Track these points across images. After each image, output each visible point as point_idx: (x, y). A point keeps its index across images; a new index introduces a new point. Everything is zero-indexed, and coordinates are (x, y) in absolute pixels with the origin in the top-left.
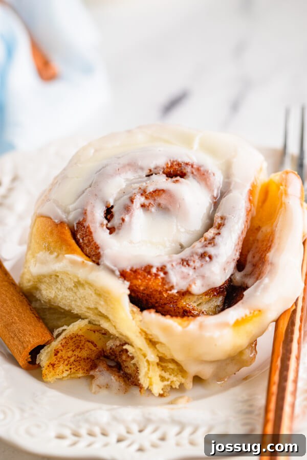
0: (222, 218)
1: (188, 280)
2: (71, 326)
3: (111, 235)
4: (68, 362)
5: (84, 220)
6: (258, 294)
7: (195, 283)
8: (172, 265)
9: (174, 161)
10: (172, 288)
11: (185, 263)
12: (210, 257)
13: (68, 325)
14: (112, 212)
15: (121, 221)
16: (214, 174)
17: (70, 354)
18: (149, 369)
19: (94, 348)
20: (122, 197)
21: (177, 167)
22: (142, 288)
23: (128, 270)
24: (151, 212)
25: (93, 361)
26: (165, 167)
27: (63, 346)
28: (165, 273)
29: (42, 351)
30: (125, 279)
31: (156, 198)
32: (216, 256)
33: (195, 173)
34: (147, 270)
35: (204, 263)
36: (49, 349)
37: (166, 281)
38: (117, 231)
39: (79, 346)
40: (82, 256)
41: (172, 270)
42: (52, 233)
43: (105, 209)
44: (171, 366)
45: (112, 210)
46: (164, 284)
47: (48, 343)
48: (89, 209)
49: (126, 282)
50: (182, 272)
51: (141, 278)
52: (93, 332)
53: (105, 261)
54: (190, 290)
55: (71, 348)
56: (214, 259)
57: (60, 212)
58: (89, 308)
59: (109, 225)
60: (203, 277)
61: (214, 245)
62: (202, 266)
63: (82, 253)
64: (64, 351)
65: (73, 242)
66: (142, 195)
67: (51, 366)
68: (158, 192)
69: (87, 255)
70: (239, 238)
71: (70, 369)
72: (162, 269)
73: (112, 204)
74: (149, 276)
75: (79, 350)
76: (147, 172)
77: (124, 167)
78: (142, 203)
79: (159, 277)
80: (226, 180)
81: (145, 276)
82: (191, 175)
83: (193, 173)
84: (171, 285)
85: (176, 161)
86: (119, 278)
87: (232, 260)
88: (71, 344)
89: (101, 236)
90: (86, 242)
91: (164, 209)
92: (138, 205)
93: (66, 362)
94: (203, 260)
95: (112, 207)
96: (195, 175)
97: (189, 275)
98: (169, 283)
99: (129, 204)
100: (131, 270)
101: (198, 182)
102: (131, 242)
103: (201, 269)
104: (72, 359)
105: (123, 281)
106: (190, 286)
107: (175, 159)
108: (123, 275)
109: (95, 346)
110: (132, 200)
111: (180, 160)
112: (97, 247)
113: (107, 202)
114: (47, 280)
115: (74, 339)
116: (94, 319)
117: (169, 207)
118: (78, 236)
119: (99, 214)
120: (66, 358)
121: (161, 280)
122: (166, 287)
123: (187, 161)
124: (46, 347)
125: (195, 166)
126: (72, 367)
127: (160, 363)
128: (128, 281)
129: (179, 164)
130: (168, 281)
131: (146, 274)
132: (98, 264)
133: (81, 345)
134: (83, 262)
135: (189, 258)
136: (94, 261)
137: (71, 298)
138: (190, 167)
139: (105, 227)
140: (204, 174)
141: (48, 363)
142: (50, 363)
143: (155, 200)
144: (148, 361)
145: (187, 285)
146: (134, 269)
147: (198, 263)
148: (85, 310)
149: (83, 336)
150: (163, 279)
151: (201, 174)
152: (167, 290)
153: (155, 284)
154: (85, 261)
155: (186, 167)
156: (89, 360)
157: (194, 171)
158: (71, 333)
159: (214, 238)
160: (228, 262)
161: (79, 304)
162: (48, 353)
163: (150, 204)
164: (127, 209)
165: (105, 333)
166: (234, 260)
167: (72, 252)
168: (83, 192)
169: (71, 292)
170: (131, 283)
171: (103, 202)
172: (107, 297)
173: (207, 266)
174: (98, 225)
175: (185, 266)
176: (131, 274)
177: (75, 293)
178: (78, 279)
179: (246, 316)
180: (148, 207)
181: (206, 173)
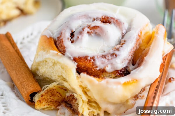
0: (124, 41)
1: (104, 65)
2: (50, 85)
3: (72, 44)
4: (48, 101)
5: (61, 36)
6: (137, 72)
7: (107, 66)
8: (98, 57)
9: (106, 16)
10: (97, 67)
11: (104, 57)
12: (116, 55)
13: (49, 85)
14: (74, 34)
15: (77, 38)
16: (124, 24)
17: (48, 97)
18: (83, 105)
19: (60, 96)
20: (79, 28)
21: (107, 19)
22: (83, 66)
23: (77, 57)
24: (92, 36)
25: (59, 103)
26: (101, 18)
27: (46, 94)
28: (94, 60)
29: (36, 95)
30: (75, 62)
31: (95, 30)
32: (119, 55)
33: (115, 22)
34: (86, 58)
35: (113, 58)
36: (39, 94)
37: (94, 64)
38: (75, 42)
39: (53, 94)
40: (57, 51)
41: (97, 59)
42: (46, 42)
43: (71, 32)
44: (94, 104)
45: (74, 33)
46: (93, 65)
47: (39, 92)
48: (63, 32)
49: (76, 63)
50: (102, 61)
51: (83, 61)
52: (60, 89)
53: (67, 53)
54: (105, 69)
55: (49, 95)
56: (118, 57)
57: (50, 33)
58: (59, 76)
59: (72, 39)
60: (112, 64)
61: (119, 51)
62: (112, 59)
63: (58, 50)
64: (46, 96)
65: (54, 45)
66: (88, 27)
67: (39, 102)
68: (96, 27)
69: (60, 51)
70: (131, 50)
71: (48, 104)
72: (93, 58)
73: (74, 31)
74: (86, 61)
75: (53, 96)
76: (92, 19)
77: (82, 16)
78: (88, 31)
79: (91, 62)
80: (130, 27)
81: (84, 60)
82: (113, 23)
83: (114, 22)
84: (96, 66)
85: (107, 16)
86: (72, 61)
87: (127, 59)
88: (49, 93)
89: (67, 43)
90: (60, 45)
91: (98, 35)
92: (86, 32)
93: (46, 101)
94: (113, 56)
95: (74, 32)
96: (115, 23)
97: (105, 62)
98: (95, 65)
99: (82, 31)
100: (78, 57)
101: (116, 26)
102: (81, 47)
103: (111, 60)
104: (49, 100)
105: (75, 63)
106: (105, 67)
107: (106, 15)
108: (75, 60)
109: (61, 95)
110: (83, 29)
111: (108, 16)
112: (65, 48)
113: (72, 30)
114: (42, 64)
115: (51, 91)
116: (61, 82)
117: (101, 34)
118: (57, 43)
119: (68, 34)
120: (46, 99)
121: (92, 63)
122: (94, 66)
123: (112, 16)
124: (38, 94)
125: (115, 19)
126: (49, 104)
127: (89, 103)
128: (77, 62)
129: (108, 18)
130: (95, 64)
131: (85, 60)
132: (64, 55)
133: (54, 94)
134: (58, 54)
135: (106, 55)
136: (62, 54)
137: (52, 71)
138: (113, 19)
139: (70, 40)
140: (119, 23)
141: (38, 100)
142: (39, 100)
143: (94, 30)
144: (83, 100)
145: (104, 67)
146: (80, 57)
147: (110, 58)
148: (57, 77)
149: (55, 90)
150: (93, 62)
151: (118, 23)
152: (94, 68)
153: (89, 65)
154: (59, 53)
155: (111, 19)
156: (58, 102)
157: (115, 21)
158: (50, 88)
159: (119, 48)
160: (125, 59)
161: (55, 74)
162: (38, 96)
163: (91, 32)
164: (81, 33)
165: (66, 90)
166: (128, 59)
167: (54, 49)
168: (62, 25)
169: (52, 69)
170: (78, 64)
171: (70, 29)
172: (66, 69)
173: (114, 60)
174: (66, 38)
175: (104, 58)
176: (78, 59)
177: (53, 69)
178: (54, 61)
179: (130, 81)
180: (91, 33)
181: (120, 23)
